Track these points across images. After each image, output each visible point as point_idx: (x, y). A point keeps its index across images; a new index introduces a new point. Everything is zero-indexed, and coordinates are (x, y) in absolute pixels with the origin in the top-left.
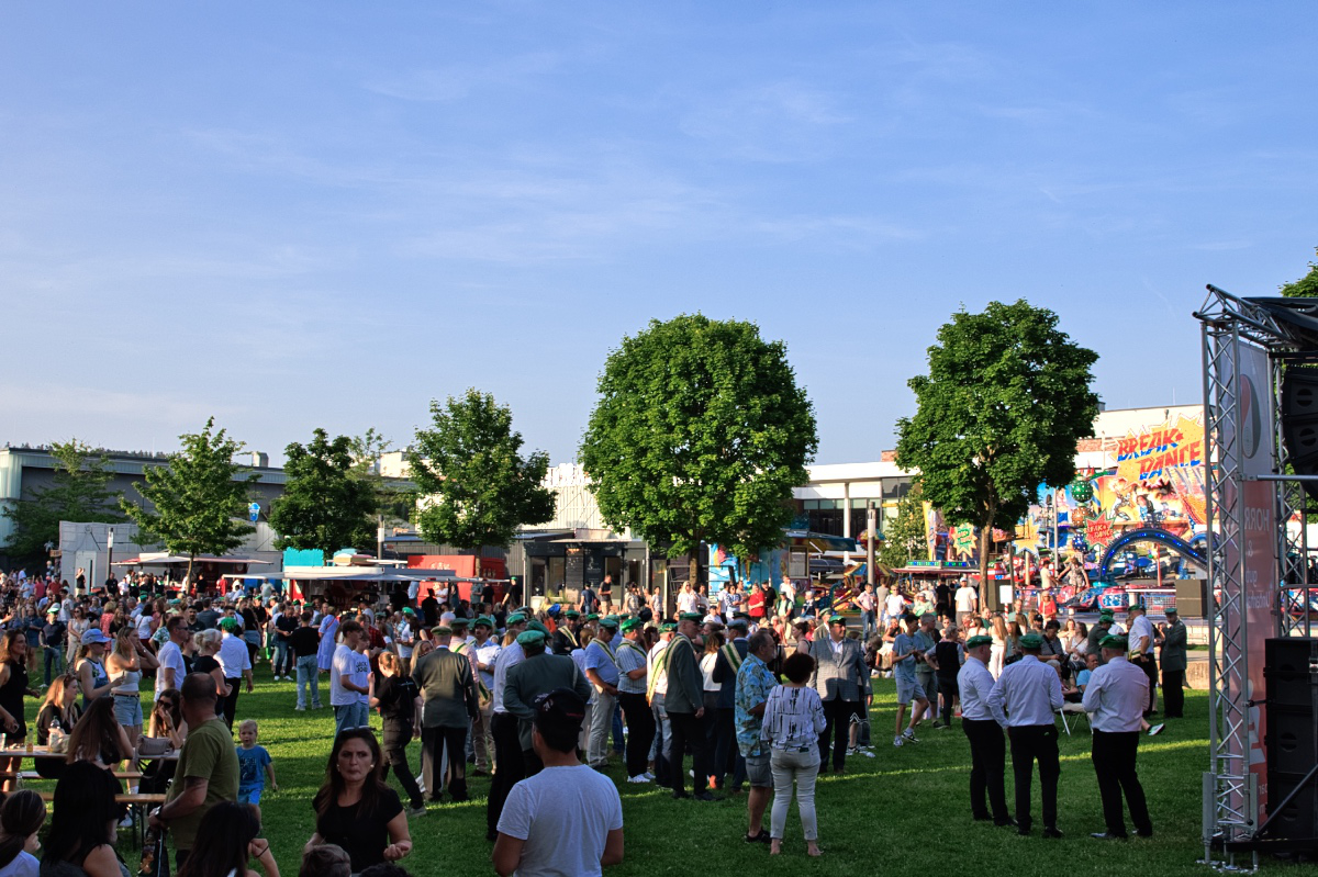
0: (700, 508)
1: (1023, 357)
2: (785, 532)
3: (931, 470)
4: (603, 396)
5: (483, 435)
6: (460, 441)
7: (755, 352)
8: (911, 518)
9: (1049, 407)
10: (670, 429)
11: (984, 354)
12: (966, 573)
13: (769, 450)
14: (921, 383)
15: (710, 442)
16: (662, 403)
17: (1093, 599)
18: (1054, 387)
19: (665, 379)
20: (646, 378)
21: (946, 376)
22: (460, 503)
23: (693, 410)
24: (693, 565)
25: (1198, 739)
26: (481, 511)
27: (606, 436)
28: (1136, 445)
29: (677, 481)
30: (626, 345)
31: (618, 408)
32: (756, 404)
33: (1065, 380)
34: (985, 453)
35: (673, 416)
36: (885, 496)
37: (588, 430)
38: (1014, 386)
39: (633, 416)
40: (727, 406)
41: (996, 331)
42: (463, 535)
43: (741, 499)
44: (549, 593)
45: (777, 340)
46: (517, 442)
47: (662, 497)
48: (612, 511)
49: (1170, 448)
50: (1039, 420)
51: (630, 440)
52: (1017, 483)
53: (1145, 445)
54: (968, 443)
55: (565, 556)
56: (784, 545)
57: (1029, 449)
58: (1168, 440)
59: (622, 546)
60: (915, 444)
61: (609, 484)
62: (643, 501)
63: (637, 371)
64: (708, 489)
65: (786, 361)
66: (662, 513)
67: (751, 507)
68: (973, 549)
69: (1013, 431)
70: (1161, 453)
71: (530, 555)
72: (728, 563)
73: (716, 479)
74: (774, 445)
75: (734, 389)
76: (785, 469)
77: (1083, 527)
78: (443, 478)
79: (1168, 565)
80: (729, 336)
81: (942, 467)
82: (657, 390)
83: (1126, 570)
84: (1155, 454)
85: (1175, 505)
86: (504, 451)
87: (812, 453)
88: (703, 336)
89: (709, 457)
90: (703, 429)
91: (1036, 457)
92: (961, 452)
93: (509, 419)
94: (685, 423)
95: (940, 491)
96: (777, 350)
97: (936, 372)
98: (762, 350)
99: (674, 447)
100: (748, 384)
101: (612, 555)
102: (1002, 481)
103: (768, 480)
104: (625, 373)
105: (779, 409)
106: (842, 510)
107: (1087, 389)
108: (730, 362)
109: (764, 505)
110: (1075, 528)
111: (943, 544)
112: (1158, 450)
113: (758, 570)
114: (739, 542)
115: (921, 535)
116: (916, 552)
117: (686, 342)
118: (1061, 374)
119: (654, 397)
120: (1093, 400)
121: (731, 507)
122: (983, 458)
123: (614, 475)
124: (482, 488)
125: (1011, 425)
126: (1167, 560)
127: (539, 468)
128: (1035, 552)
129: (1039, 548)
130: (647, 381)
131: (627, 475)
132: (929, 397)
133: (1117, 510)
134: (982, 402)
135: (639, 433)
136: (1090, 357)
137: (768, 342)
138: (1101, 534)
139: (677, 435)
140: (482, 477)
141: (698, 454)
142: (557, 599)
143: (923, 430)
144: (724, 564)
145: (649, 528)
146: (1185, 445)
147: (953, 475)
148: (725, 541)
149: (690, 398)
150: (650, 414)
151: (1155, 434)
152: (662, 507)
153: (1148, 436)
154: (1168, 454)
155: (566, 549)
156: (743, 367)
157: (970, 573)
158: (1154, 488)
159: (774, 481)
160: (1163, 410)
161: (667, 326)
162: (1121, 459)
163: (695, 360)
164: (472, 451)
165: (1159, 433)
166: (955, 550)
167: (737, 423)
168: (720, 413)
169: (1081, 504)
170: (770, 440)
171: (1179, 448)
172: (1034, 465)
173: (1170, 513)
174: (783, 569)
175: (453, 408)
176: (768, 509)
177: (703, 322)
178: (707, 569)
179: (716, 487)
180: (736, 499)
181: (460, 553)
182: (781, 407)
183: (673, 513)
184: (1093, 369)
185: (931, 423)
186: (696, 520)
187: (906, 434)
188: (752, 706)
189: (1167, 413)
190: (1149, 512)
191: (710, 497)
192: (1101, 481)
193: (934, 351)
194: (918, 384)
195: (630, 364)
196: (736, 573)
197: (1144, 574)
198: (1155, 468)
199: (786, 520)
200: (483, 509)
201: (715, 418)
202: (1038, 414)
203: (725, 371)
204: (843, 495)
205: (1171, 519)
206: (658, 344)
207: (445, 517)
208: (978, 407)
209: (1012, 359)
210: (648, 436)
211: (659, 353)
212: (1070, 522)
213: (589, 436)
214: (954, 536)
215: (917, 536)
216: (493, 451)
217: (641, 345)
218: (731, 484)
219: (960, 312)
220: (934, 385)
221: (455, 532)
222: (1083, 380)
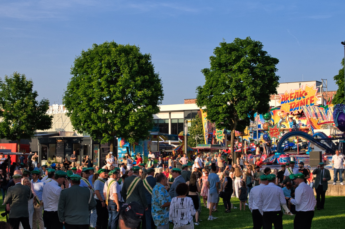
0: (115, 123)
1: (249, 61)
2: (149, 133)
3: (211, 107)
4: (73, 76)
5: (21, 92)
6: (11, 94)
7: (138, 58)
8: (197, 127)
9: (259, 82)
10: (102, 90)
11: (233, 60)
12: (221, 149)
13: (144, 99)
14: (207, 71)
15: (119, 95)
16: (98, 79)
17: (275, 159)
18: (261, 73)
19: (100, 69)
20: (92, 68)
21: (217, 69)
22: (11, 121)
23: (111, 82)
24: (111, 147)
25: (327, 215)
26: (20, 124)
27: (75, 93)
28: (288, 97)
29: (105, 112)
30: (83, 54)
31: (80, 81)
32: (138, 80)
33: (266, 71)
34: (233, 100)
35: (104, 84)
36: (185, 118)
37: (67, 90)
38: (245, 73)
39: (87, 84)
40: (126, 80)
41: (237, 50)
42: (12, 134)
43: (132, 120)
44: (49, 159)
45: (147, 54)
46: (35, 95)
47: (99, 118)
48: (78, 124)
49: (302, 99)
50: (256, 87)
51: (85, 94)
52: (246, 112)
53: (292, 97)
54: (226, 96)
55: (56, 143)
56: (149, 138)
57: (251, 98)
58: (301, 95)
59: (80, 139)
60: (204, 96)
61: (76, 113)
62: (91, 120)
63: (88, 65)
64: (118, 115)
65: (151, 62)
66: (99, 125)
67: (136, 122)
68: (223, 139)
69: (245, 91)
70: (298, 101)
71: (41, 143)
72: (125, 145)
73: (122, 111)
74: (146, 97)
75: (129, 73)
76: (150, 107)
77: (268, 130)
78: (3, 110)
79: (301, 145)
80: (127, 51)
81: (216, 105)
82: (97, 73)
83: (285, 148)
84: (296, 101)
85: (304, 122)
86: (30, 99)
87: (161, 100)
88: (116, 51)
89: (119, 101)
90: (116, 90)
91: (254, 102)
92: (224, 99)
93: (32, 85)
94: (108, 87)
95: (215, 115)
96: (147, 57)
97: (213, 67)
98: (141, 57)
99: (103, 97)
100: (135, 71)
101: (76, 143)
102: (240, 112)
103: (143, 111)
104: (83, 66)
105: (147, 82)
106: (168, 124)
107: (274, 75)
108: (127, 62)
109: (142, 122)
110: (264, 131)
111: (211, 137)
112: (297, 99)
113: (138, 148)
114: (131, 137)
115: (201, 134)
116: (199, 141)
117: (109, 53)
118: (264, 68)
119: (95, 76)
120: (277, 78)
121: (128, 122)
122: (232, 102)
123: (78, 109)
124: (20, 115)
125: (243, 89)
126: (301, 144)
127: (45, 106)
128: (248, 140)
129: (250, 139)
130: (92, 69)
131: (84, 109)
132: (211, 77)
133: (280, 123)
134: (232, 79)
135: (89, 91)
136: (276, 61)
137: (143, 53)
138: (275, 133)
139: (105, 92)
140: (20, 110)
141: (114, 100)
142: (52, 161)
143: (208, 90)
144: (124, 146)
145: (93, 131)
146: (308, 97)
147: (220, 109)
148: (125, 137)
149: (110, 77)
150: (94, 83)
151: (296, 93)
152: (99, 122)
153: (293, 94)
154: (301, 101)
155: (56, 140)
156: (133, 64)
157: (223, 149)
158: (296, 115)
159: (146, 112)
160: (298, 83)
161: (101, 46)
162: (282, 103)
163: (113, 61)
164: (16, 99)
165: (298, 92)
166: (216, 140)
167: (130, 87)
168: (123, 83)
169: (266, 121)
170: (144, 94)
171: (306, 99)
172: (253, 105)
173: (301, 125)
174: (148, 148)
175: (7, 80)
176: (143, 123)
177: (115, 45)
178: (117, 148)
179: (121, 114)
180: (130, 119)
181: (10, 142)
182: (149, 81)
183: (104, 125)
184: (277, 66)
185: (211, 88)
186: (113, 128)
187: (200, 93)
188: (162, 204)
189: (300, 84)
190: (294, 124)
191: (119, 118)
192: (274, 112)
193: (212, 58)
194: (206, 71)
195: (85, 62)
196: (129, 150)
197: (292, 149)
198: (296, 107)
199: (150, 128)
200: (21, 124)
201: (121, 85)
202: (255, 85)
203: (125, 66)
204: (168, 118)
205: (302, 127)
206: (97, 54)
207: (5, 127)
208: (231, 81)
209: (244, 62)
210: (93, 92)
211: (97, 58)
212: (262, 128)
213: (67, 93)
214: (215, 134)
215: (199, 134)
216: (25, 99)
217: (89, 54)
218: (128, 113)
219: (223, 42)
220: (212, 72)
221: (9, 133)
222: (273, 70)
